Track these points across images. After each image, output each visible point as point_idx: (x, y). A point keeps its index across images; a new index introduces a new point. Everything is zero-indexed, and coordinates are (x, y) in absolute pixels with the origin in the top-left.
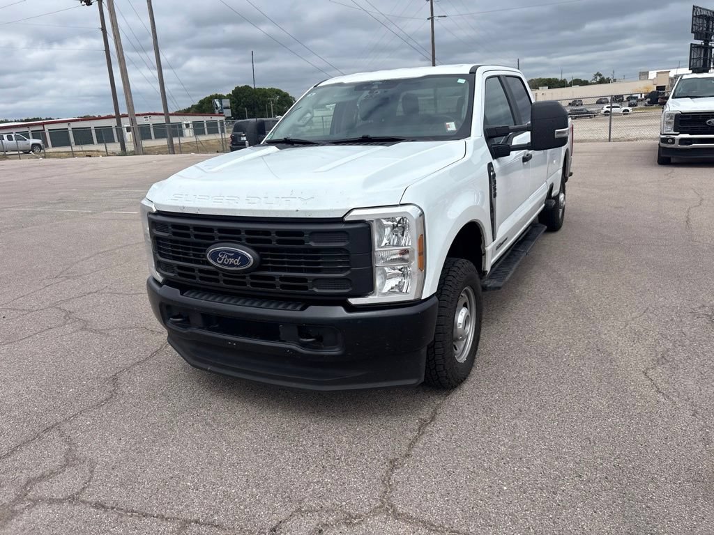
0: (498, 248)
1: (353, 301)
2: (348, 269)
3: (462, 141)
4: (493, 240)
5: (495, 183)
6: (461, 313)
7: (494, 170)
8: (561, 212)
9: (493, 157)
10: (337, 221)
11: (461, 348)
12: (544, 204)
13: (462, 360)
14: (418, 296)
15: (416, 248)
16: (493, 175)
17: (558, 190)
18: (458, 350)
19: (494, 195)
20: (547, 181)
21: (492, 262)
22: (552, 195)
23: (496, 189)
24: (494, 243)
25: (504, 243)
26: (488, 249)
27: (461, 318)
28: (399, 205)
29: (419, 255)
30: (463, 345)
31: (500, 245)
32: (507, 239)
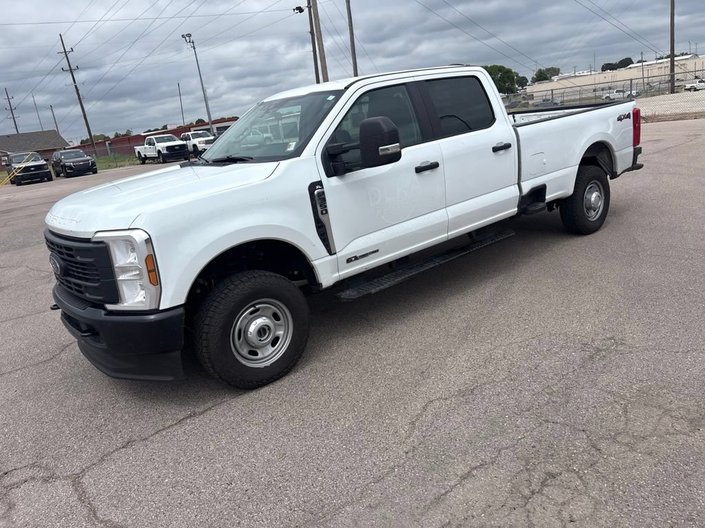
0: (349, 261)
1: (110, 307)
2: (99, 280)
3: (278, 163)
4: (328, 254)
5: (324, 200)
6: (254, 323)
7: (323, 188)
8: (593, 213)
9: (329, 175)
10: (88, 241)
11: (267, 354)
12: (516, 209)
13: (262, 365)
14: (153, 307)
15: (143, 266)
16: (318, 193)
17: (569, 190)
18: (260, 356)
19: (322, 212)
20: (522, 184)
21: (337, 274)
22: (547, 197)
23: (326, 206)
24: (334, 256)
25: (370, 256)
26: (315, 263)
27: (253, 328)
28: (129, 229)
29: (149, 272)
30: (270, 352)
31: (356, 258)
32: (378, 251)
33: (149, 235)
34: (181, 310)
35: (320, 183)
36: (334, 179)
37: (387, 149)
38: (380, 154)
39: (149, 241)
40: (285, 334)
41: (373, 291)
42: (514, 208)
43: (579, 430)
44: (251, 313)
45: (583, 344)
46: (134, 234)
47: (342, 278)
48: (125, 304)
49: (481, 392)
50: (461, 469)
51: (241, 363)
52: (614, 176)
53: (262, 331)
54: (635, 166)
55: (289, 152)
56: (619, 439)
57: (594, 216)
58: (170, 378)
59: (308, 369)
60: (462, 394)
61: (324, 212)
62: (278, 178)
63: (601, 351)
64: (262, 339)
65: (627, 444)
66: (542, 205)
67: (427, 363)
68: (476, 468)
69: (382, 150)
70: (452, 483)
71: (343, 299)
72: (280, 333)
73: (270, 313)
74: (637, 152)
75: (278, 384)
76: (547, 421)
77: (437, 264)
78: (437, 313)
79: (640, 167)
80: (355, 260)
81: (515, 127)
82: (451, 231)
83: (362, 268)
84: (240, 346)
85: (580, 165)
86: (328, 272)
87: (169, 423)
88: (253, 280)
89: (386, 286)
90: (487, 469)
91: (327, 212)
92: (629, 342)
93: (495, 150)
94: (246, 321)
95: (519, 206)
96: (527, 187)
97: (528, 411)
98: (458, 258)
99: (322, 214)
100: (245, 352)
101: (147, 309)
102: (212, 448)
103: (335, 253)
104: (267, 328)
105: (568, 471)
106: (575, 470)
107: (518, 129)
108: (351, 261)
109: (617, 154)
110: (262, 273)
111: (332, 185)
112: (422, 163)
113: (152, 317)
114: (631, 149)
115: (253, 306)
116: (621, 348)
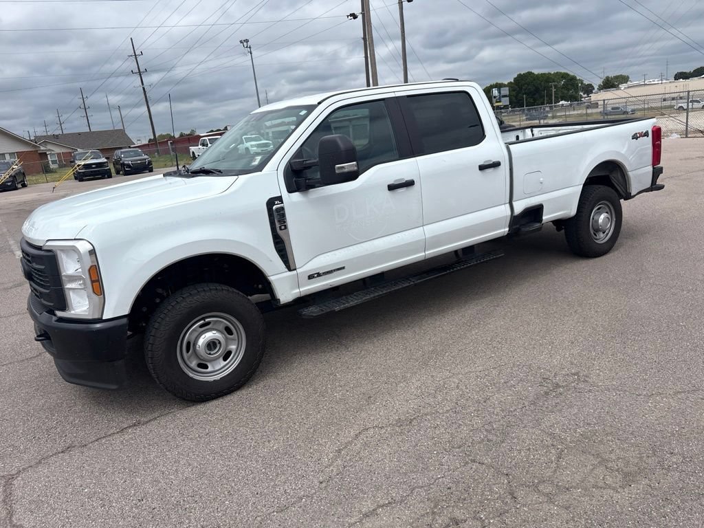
0: (311, 277)
1: (60, 314)
2: (50, 287)
3: (237, 177)
4: (287, 270)
5: (283, 215)
6: (203, 336)
7: (282, 203)
8: (602, 235)
9: (290, 191)
10: (39, 248)
11: (217, 368)
12: (507, 229)
13: (211, 379)
14: (96, 316)
15: (87, 276)
16: (277, 209)
17: (572, 211)
18: (210, 369)
19: (280, 227)
20: (514, 203)
21: (298, 290)
22: (544, 218)
23: (285, 222)
24: (294, 272)
25: (335, 273)
26: (272, 278)
27: (202, 341)
28: (75, 239)
29: (93, 282)
30: (222, 366)
31: (319, 275)
32: (343, 268)
33: (93, 247)
34: (125, 321)
35: (280, 199)
36: (296, 196)
37: (343, 167)
38: (337, 172)
39: (93, 252)
40: (238, 348)
41: (337, 309)
42: (505, 228)
43: (503, 474)
44: (201, 326)
45: (543, 378)
46: (78, 245)
47: (303, 294)
48: (73, 312)
49: (419, 423)
50: (367, 506)
51: (188, 376)
52: (628, 196)
53: (212, 345)
54: (654, 187)
55: (253, 166)
56: (541, 488)
57: (602, 238)
58: (114, 387)
59: (261, 384)
60: (399, 424)
61: (283, 227)
62: (235, 192)
63: (560, 387)
64: (212, 353)
65: (547, 495)
66: (537, 225)
67: (377, 388)
68: (382, 506)
69: (339, 168)
70: (353, 520)
71: (304, 315)
72: (233, 347)
73: (221, 327)
74: (657, 172)
75: (228, 398)
76: (474, 461)
77: (412, 283)
78: (409, 334)
79: (661, 187)
80: (318, 276)
81: (508, 145)
82: (428, 250)
83: (327, 284)
84: (189, 358)
85: (584, 185)
86: (286, 288)
87: (112, 431)
88: (202, 294)
89: (352, 304)
90: (393, 508)
91: (286, 227)
92: (593, 379)
93: (482, 168)
94: (196, 334)
95: (510, 226)
96: (519, 207)
97: (459, 448)
98: (435, 278)
99: (281, 229)
100: (194, 364)
101: (90, 318)
102: (140, 460)
103: (295, 269)
104: (217, 342)
105: (474, 518)
106: (481, 518)
107: (510, 146)
108: (314, 277)
109: (630, 174)
110: (212, 286)
111: (293, 201)
112: (396, 181)
113: (98, 326)
114: (650, 169)
115: (203, 319)
116: (581, 385)
